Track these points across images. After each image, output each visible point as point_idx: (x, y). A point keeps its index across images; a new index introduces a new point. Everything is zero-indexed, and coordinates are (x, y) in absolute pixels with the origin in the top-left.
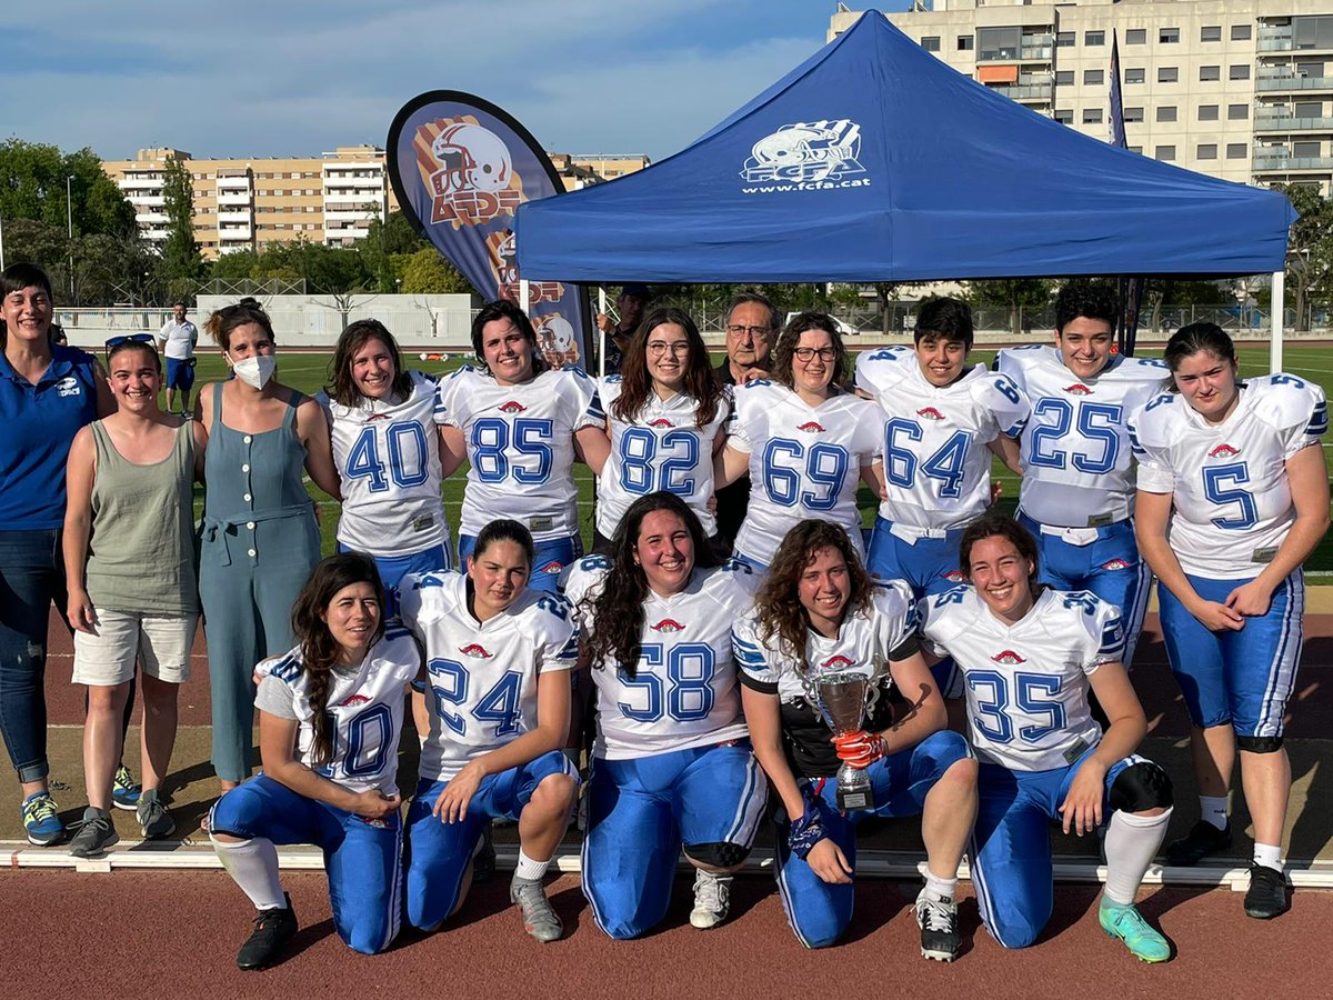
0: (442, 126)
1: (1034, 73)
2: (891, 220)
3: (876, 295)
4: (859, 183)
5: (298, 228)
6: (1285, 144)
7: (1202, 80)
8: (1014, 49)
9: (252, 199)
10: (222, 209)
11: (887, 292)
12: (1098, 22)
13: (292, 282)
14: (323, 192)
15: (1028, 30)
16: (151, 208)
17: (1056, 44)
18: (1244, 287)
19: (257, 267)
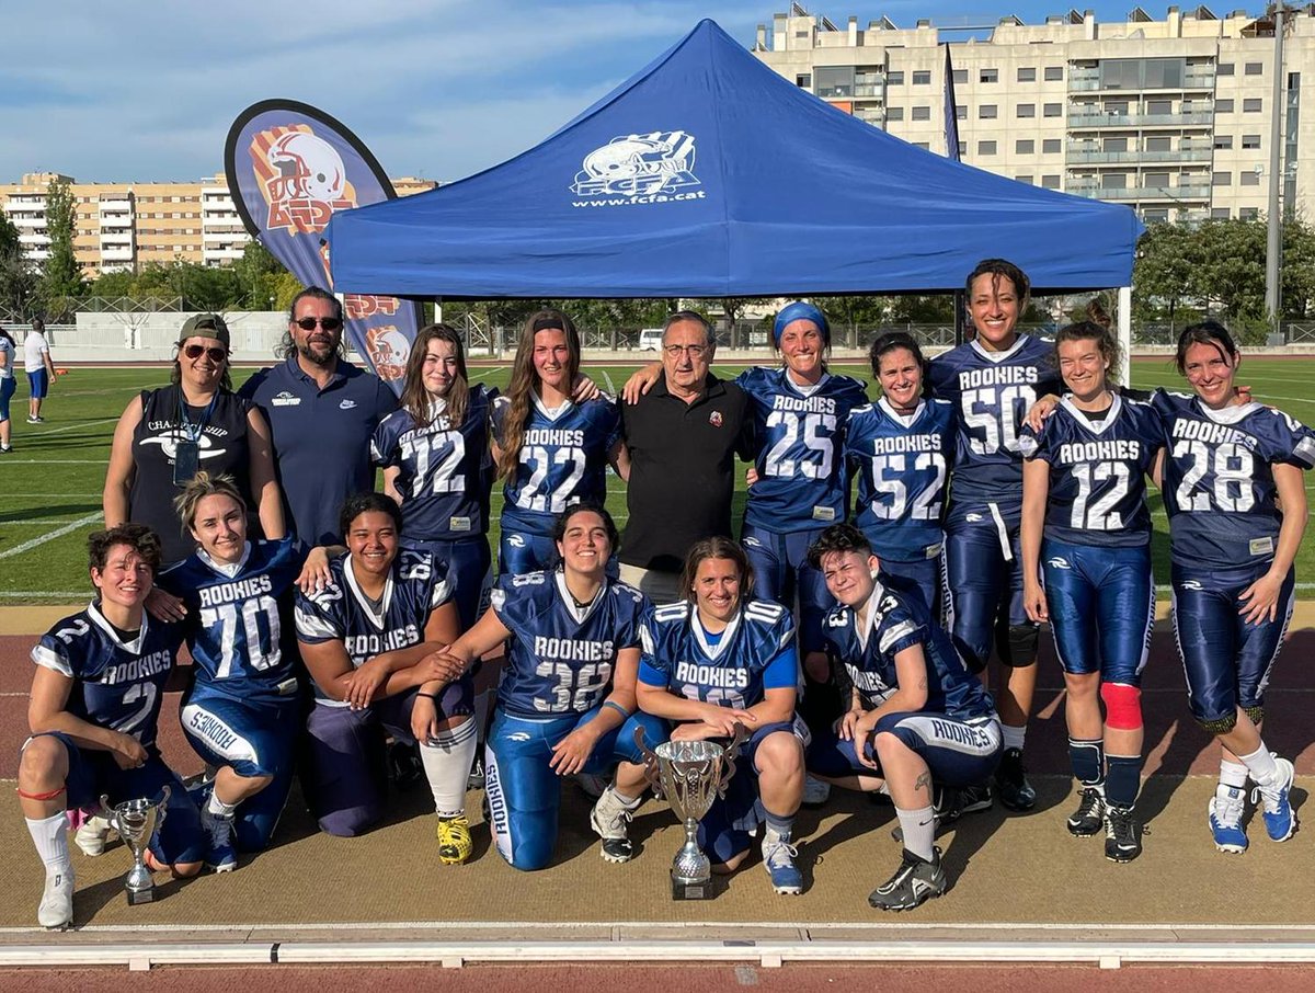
0: (277, 134)
1: (866, 109)
2: (727, 232)
3: (723, 313)
4: (694, 196)
5: (177, 249)
6: (1094, 176)
7: (1019, 117)
8: (848, 87)
9: (134, 222)
10: (104, 230)
11: (734, 311)
12: (924, 63)
13: (169, 300)
14: (202, 215)
15: (860, 69)
16: (36, 230)
17: (887, 83)
18: (1059, 307)
19: (134, 285)
